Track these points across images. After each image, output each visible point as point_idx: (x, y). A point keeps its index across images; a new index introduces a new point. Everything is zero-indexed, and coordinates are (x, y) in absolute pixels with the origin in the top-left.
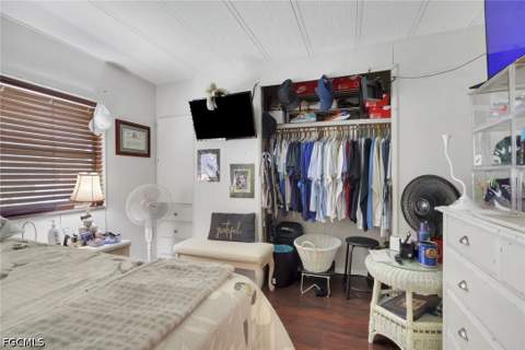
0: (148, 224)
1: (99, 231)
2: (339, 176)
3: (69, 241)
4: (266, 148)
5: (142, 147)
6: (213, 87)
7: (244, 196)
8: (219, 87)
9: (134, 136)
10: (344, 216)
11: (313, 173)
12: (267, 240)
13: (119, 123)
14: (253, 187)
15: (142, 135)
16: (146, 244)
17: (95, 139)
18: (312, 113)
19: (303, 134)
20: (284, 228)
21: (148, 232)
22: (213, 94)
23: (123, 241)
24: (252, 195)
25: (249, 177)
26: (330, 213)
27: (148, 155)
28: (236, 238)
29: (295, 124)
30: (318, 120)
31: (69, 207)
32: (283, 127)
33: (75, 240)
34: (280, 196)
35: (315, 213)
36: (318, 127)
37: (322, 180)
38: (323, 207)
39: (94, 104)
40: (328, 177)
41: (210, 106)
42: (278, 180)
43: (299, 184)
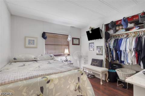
0: (78, 59)
1: (68, 60)
2: (132, 49)
3: (63, 61)
4: (106, 41)
5: (78, 43)
6: (91, 27)
7: (100, 55)
8: (92, 27)
9: (76, 41)
10: (136, 63)
11: (122, 48)
12: (106, 67)
13: (73, 38)
14: (102, 52)
15: (78, 40)
16: (78, 64)
17: (68, 42)
18: (124, 29)
19: (121, 36)
20: (114, 65)
21: (78, 61)
22: (91, 29)
23: (72, 62)
24: (102, 55)
25: (101, 50)
26: (130, 61)
27: (79, 45)
28: (97, 66)
29: (117, 33)
30: (126, 31)
31: (64, 55)
32: (113, 35)
33: (64, 61)
34: (111, 55)
35: (124, 61)
36: (126, 33)
37: (126, 51)
38: (127, 59)
39: (68, 35)
40: (128, 50)
41: (90, 32)
42: (110, 50)
43: (117, 52)
